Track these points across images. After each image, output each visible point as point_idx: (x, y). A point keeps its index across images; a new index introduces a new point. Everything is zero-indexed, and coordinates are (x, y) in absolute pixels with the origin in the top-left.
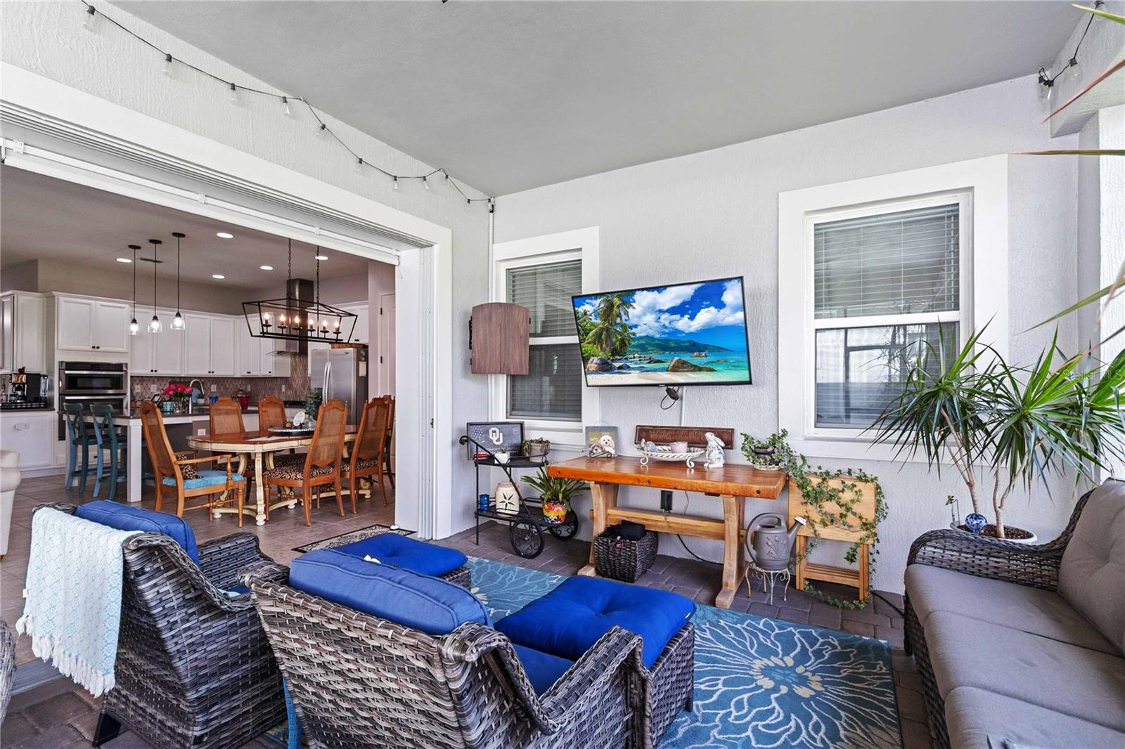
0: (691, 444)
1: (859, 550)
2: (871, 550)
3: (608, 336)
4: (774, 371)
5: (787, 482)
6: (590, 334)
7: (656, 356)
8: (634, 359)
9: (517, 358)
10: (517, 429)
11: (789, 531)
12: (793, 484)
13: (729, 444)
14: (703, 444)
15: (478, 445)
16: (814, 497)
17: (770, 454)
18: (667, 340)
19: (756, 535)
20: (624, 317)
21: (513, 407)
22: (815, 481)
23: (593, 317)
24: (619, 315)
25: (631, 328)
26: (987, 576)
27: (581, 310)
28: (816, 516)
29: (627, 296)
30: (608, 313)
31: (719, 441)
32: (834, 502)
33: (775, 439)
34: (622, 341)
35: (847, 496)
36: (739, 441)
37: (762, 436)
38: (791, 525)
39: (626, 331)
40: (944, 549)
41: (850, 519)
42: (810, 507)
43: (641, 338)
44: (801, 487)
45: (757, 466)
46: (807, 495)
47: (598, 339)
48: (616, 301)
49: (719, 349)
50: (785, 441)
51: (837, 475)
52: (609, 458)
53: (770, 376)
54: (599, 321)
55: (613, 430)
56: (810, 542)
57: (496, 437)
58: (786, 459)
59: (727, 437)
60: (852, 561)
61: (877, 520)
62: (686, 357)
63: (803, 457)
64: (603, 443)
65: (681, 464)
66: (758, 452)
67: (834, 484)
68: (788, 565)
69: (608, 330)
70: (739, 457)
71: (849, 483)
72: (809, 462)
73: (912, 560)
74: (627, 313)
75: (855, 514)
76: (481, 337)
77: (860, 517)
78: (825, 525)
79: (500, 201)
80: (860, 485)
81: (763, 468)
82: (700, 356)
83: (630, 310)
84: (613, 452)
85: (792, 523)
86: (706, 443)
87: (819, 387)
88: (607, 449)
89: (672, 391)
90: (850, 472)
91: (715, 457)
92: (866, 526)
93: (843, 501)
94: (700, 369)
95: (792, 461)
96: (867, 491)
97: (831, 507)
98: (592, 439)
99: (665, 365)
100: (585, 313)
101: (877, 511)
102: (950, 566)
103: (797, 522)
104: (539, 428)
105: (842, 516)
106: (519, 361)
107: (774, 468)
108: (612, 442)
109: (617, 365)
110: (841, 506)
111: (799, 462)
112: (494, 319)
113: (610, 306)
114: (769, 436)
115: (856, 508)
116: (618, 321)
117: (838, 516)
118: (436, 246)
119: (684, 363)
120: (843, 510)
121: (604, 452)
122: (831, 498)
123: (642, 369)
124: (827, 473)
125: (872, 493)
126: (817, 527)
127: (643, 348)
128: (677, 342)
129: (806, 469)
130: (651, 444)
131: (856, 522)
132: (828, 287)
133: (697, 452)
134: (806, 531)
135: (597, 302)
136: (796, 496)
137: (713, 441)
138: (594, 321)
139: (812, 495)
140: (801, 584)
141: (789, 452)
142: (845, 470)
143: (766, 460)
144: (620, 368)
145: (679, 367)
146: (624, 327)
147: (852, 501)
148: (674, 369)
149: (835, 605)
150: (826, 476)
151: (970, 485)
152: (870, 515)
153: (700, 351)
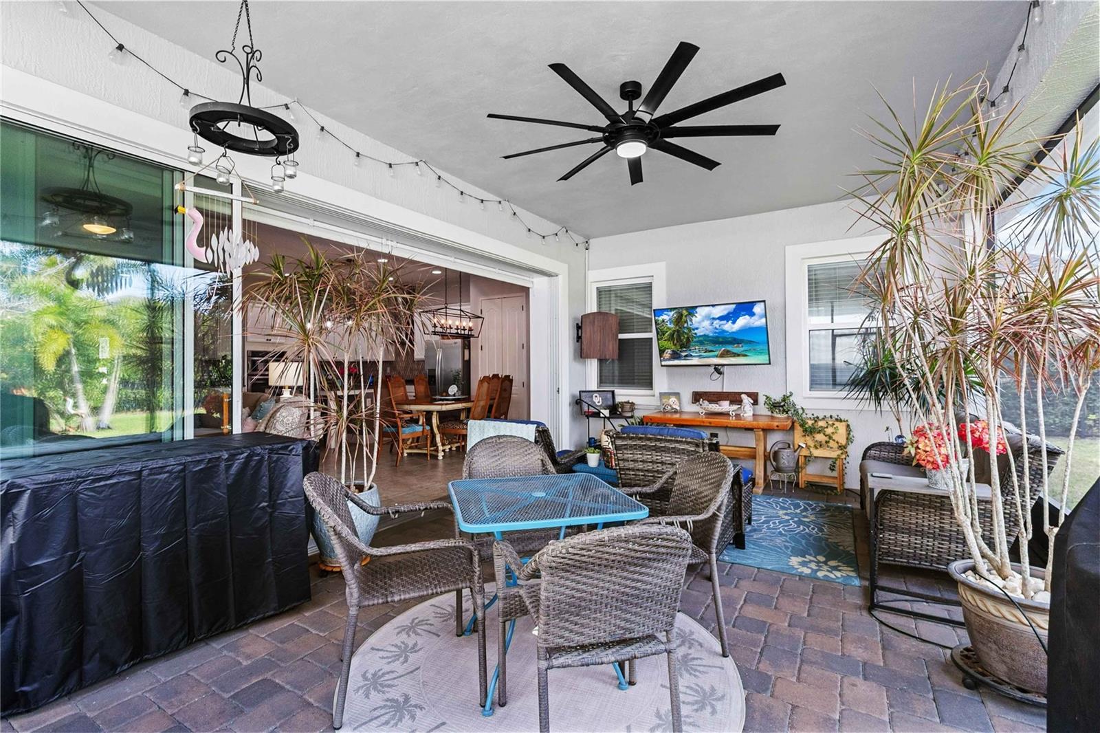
0: (732, 403)
1: (837, 462)
2: (844, 462)
3: (679, 336)
4: (784, 356)
5: (793, 423)
6: (666, 334)
7: (709, 348)
8: (695, 349)
9: (611, 347)
10: (610, 395)
11: (795, 451)
12: (797, 425)
13: (756, 402)
14: (740, 402)
15: (589, 405)
16: (809, 432)
17: (782, 406)
18: (717, 337)
19: (776, 454)
20: (689, 323)
21: (601, 381)
22: (810, 423)
23: (668, 324)
24: (686, 322)
25: (694, 330)
26: (902, 464)
27: (660, 319)
28: (811, 444)
29: (691, 310)
30: (679, 320)
31: (750, 399)
32: (822, 434)
33: (785, 398)
34: (688, 338)
35: (829, 431)
36: (762, 399)
37: (777, 397)
38: (796, 448)
39: (690, 331)
40: (880, 451)
41: (832, 444)
42: (808, 438)
43: (700, 336)
44: (802, 426)
45: (775, 415)
46: (805, 430)
47: (671, 337)
48: (685, 312)
49: (750, 342)
50: (791, 399)
51: (823, 419)
52: (676, 412)
53: (781, 360)
54: (672, 326)
55: (677, 395)
56: (808, 459)
57: (597, 400)
58: (792, 410)
59: (754, 397)
60: (833, 470)
61: (847, 444)
62: (729, 348)
63: (802, 408)
64: (671, 403)
65: (727, 414)
66: (774, 406)
67: (821, 424)
68: (795, 472)
69: (678, 331)
70: (763, 409)
71: (830, 423)
72: (806, 411)
73: (864, 458)
74: (691, 320)
75: (834, 440)
76: (588, 334)
77: (838, 443)
78: (817, 448)
79: (592, 241)
80: (837, 424)
81: (779, 416)
82: (738, 347)
83: (694, 319)
84: (678, 408)
85: (796, 447)
86: (742, 401)
87: (812, 367)
88: (674, 407)
89: (718, 369)
90: (831, 417)
91: (748, 411)
92: (842, 447)
93: (827, 433)
94: (739, 355)
95: (796, 411)
96: (842, 428)
97: (820, 437)
98: (664, 401)
99: (716, 353)
100: (663, 321)
101: (847, 439)
102: (884, 460)
103: (799, 446)
104: (623, 394)
105: (827, 442)
106: (612, 350)
107: (785, 415)
108: (677, 402)
109: (684, 354)
110: (826, 436)
111: (800, 412)
112: (596, 323)
113: (680, 316)
114: (782, 396)
115: (834, 437)
116: (686, 325)
117: (824, 442)
118: (560, 277)
119: (728, 351)
120: (827, 439)
121: (673, 409)
122: (819, 432)
123: (700, 357)
124: (818, 417)
125: (844, 428)
126: (812, 449)
127: (701, 343)
128: (724, 338)
129: (804, 416)
130: (706, 402)
131: (835, 446)
132: (816, 291)
133: (735, 407)
134: (805, 452)
135: (671, 313)
136: (798, 431)
137: (747, 400)
138: (669, 326)
139: (809, 430)
140: (802, 484)
141: (794, 405)
142: (828, 416)
143: (780, 410)
144: (686, 356)
145: (725, 354)
146: (689, 329)
147: (833, 433)
148: (722, 356)
149: (823, 493)
150: (816, 419)
151: (898, 420)
152: (843, 442)
153: (738, 344)
